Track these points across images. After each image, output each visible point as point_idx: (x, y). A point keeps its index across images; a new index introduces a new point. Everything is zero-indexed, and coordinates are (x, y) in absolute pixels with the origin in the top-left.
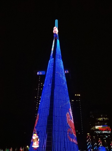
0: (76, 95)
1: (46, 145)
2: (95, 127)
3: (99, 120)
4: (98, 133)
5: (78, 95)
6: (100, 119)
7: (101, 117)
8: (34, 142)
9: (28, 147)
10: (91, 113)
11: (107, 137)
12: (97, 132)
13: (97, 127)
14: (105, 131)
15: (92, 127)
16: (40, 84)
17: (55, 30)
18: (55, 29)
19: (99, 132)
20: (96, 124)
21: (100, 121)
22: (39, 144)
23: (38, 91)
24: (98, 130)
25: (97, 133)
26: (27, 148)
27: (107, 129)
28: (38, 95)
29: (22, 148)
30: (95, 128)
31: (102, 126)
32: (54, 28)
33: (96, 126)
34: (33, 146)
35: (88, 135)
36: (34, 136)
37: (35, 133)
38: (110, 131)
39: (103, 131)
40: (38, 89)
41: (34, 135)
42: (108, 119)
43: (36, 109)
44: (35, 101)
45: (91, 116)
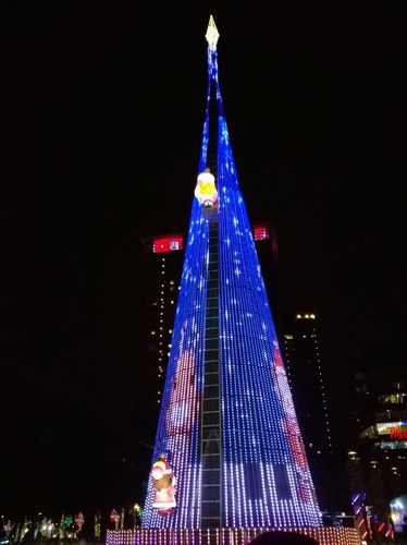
0: (299, 316)
1: (203, 498)
2: (375, 428)
3: (390, 401)
4: (389, 450)
5: (307, 316)
6: (394, 399)
7: (395, 392)
8: (159, 490)
9: (137, 507)
12: (383, 445)
13: (382, 428)
15: (363, 430)
16: (168, 285)
19: (392, 446)
20: (379, 415)
21: (395, 405)
22: (176, 496)
23: (162, 310)
24: (386, 438)
25: (383, 450)
26: (137, 513)
28: (161, 325)
29: (119, 513)
30: (376, 432)
31: (400, 424)
33: (378, 425)
34: (155, 505)
35: (351, 456)
36: (157, 467)
37: (160, 459)
40: (160, 304)
41: (155, 465)
43: (160, 373)
44: (153, 348)
45: (359, 391)
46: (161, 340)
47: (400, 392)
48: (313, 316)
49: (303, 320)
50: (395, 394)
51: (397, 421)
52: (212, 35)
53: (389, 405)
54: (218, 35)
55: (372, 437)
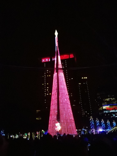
0: (83, 78)
2: (102, 107)
5: (85, 78)
6: (108, 100)
10: (98, 94)
11: (114, 115)
12: (104, 112)
13: (104, 107)
14: (112, 110)
15: (100, 107)
19: (107, 112)
23: (45, 78)
24: (105, 110)
27: (114, 108)
28: (45, 82)
39: (110, 110)
42: (115, 99)
43: (45, 95)
44: (43, 88)
45: (98, 98)
46: (45, 86)
47: (109, 98)
48: (86, 78)
49: (84, 79)
50: (108, 98)
51: (108, 105)
52: (56, 34)
53: (106, 101)
55: (101, 110)
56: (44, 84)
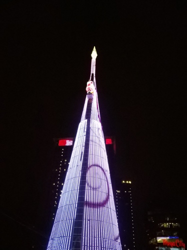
0: (124, 182)
2: (156, 239)
3: (163, 226)
5: (127, 182)
6: (166, 225)
7: (166, 222)
10: (149, 213)
13: (159, 239)
14: (174, 247)
15: (150, 240)
16: (64, 161)
17: (89, 87)
18: (89, 85)
19: (164, 249)
20: (158, 233)
21: (166, 228)
23: (60, 173)
24: (161, 244)
27: (178, 244)
28: (59, 180)
30: (157, 241)
31: (168, 238)
32: (88, 83)
33: (158, 238)
38: (183, 247)
40: (59, 170)
42: (179, 225)
43: (55, 204)
44: (53, 192)
45: (149, 220)
46: (58, 188)
47: (169, 222)
48: (130, 182)
51: (167, 236)
53: (163, 228)
54: (97, 55)
55: (154, 243)
56: (56, 184)
